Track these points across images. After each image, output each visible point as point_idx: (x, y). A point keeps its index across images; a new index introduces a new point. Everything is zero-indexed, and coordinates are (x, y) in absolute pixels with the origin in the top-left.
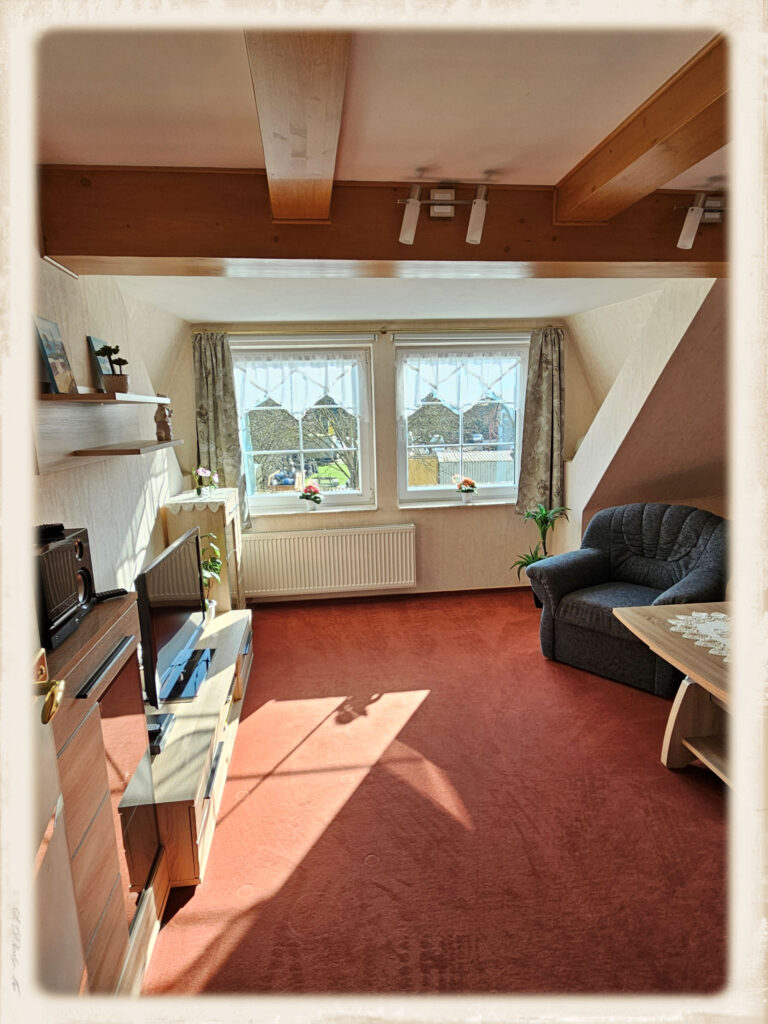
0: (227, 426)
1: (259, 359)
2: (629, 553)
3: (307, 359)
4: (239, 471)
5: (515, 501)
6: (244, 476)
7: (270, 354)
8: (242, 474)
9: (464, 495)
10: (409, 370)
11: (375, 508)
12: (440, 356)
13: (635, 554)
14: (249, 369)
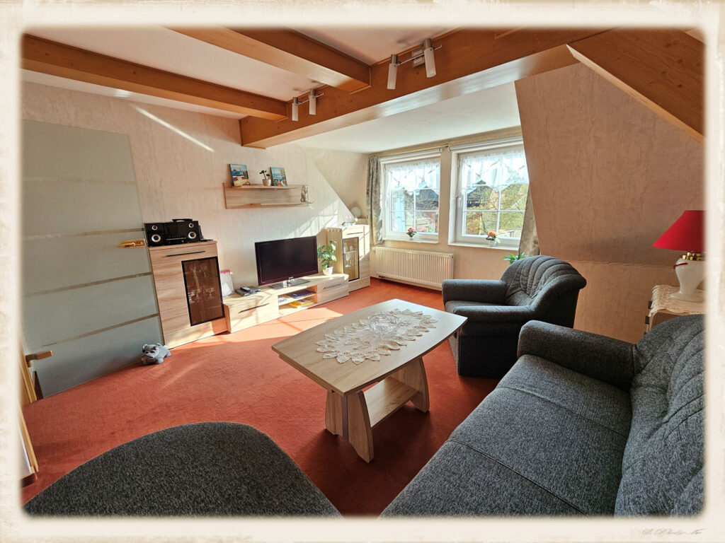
0: (375, 198)
1: (397, 167)
2: (520, 288)
3: (417, 164)
4: (378, 218)
5: (517, 249)
6: (381, 221)
7: (402, 164)
8: (380, 219)
9: (489, 241)
10: (466, 166)
11: (436, 242)
12: (486, 156)
13: (522, 290)
14: (393, 172)
